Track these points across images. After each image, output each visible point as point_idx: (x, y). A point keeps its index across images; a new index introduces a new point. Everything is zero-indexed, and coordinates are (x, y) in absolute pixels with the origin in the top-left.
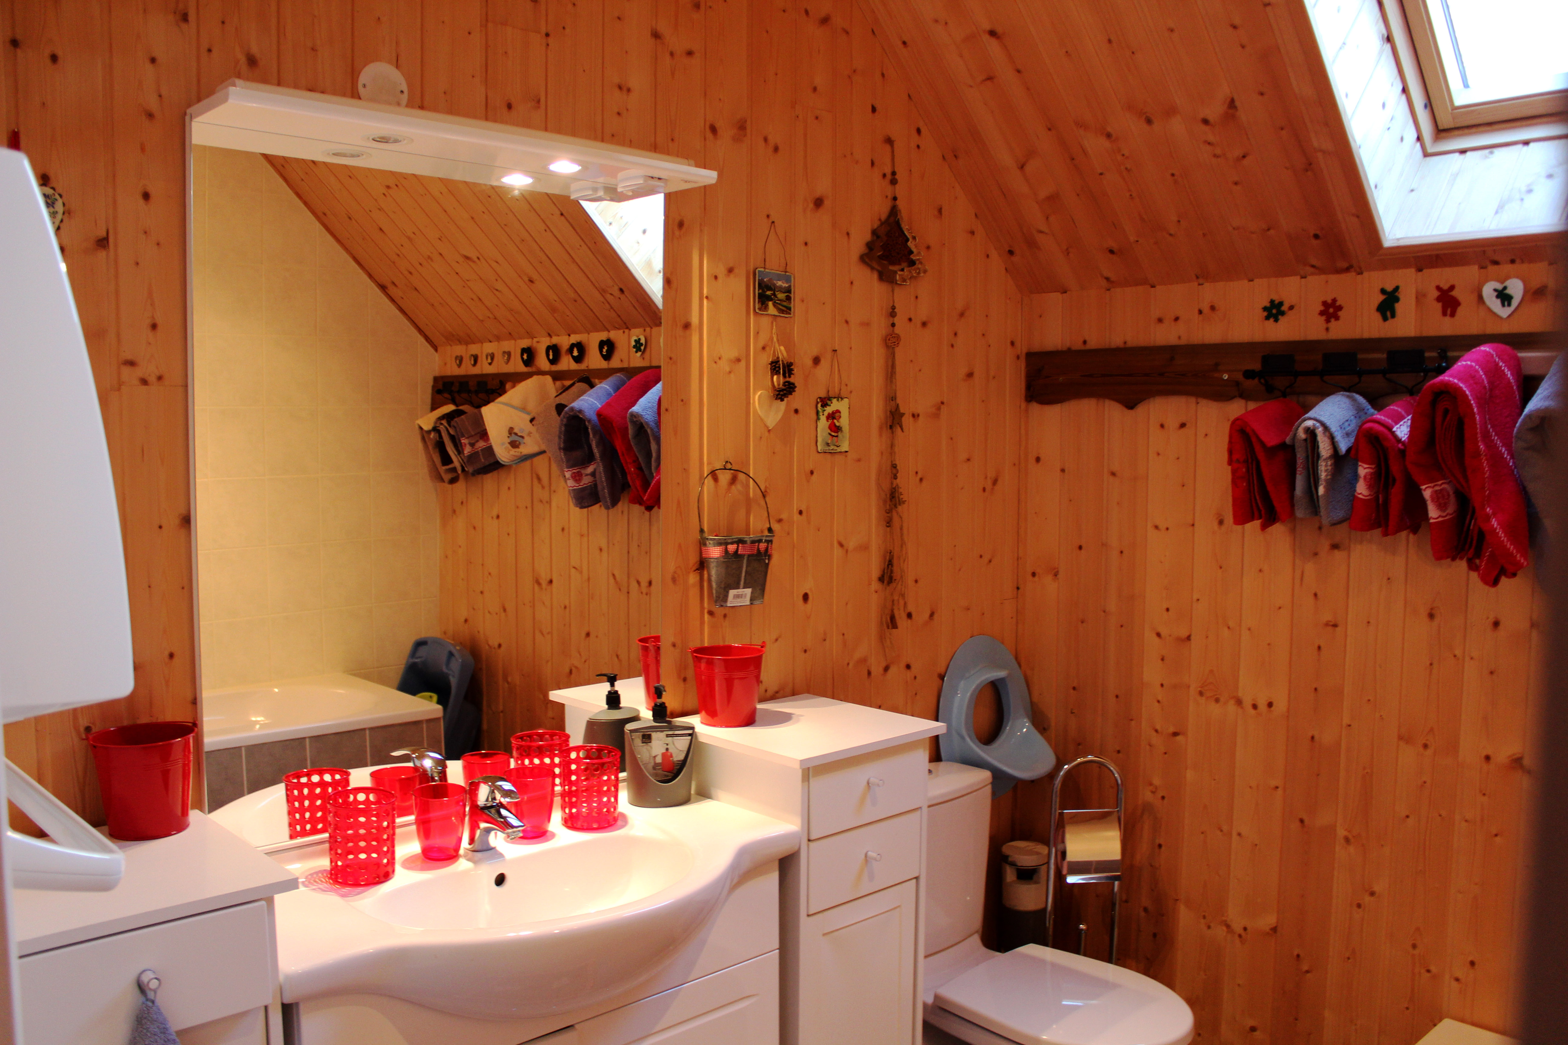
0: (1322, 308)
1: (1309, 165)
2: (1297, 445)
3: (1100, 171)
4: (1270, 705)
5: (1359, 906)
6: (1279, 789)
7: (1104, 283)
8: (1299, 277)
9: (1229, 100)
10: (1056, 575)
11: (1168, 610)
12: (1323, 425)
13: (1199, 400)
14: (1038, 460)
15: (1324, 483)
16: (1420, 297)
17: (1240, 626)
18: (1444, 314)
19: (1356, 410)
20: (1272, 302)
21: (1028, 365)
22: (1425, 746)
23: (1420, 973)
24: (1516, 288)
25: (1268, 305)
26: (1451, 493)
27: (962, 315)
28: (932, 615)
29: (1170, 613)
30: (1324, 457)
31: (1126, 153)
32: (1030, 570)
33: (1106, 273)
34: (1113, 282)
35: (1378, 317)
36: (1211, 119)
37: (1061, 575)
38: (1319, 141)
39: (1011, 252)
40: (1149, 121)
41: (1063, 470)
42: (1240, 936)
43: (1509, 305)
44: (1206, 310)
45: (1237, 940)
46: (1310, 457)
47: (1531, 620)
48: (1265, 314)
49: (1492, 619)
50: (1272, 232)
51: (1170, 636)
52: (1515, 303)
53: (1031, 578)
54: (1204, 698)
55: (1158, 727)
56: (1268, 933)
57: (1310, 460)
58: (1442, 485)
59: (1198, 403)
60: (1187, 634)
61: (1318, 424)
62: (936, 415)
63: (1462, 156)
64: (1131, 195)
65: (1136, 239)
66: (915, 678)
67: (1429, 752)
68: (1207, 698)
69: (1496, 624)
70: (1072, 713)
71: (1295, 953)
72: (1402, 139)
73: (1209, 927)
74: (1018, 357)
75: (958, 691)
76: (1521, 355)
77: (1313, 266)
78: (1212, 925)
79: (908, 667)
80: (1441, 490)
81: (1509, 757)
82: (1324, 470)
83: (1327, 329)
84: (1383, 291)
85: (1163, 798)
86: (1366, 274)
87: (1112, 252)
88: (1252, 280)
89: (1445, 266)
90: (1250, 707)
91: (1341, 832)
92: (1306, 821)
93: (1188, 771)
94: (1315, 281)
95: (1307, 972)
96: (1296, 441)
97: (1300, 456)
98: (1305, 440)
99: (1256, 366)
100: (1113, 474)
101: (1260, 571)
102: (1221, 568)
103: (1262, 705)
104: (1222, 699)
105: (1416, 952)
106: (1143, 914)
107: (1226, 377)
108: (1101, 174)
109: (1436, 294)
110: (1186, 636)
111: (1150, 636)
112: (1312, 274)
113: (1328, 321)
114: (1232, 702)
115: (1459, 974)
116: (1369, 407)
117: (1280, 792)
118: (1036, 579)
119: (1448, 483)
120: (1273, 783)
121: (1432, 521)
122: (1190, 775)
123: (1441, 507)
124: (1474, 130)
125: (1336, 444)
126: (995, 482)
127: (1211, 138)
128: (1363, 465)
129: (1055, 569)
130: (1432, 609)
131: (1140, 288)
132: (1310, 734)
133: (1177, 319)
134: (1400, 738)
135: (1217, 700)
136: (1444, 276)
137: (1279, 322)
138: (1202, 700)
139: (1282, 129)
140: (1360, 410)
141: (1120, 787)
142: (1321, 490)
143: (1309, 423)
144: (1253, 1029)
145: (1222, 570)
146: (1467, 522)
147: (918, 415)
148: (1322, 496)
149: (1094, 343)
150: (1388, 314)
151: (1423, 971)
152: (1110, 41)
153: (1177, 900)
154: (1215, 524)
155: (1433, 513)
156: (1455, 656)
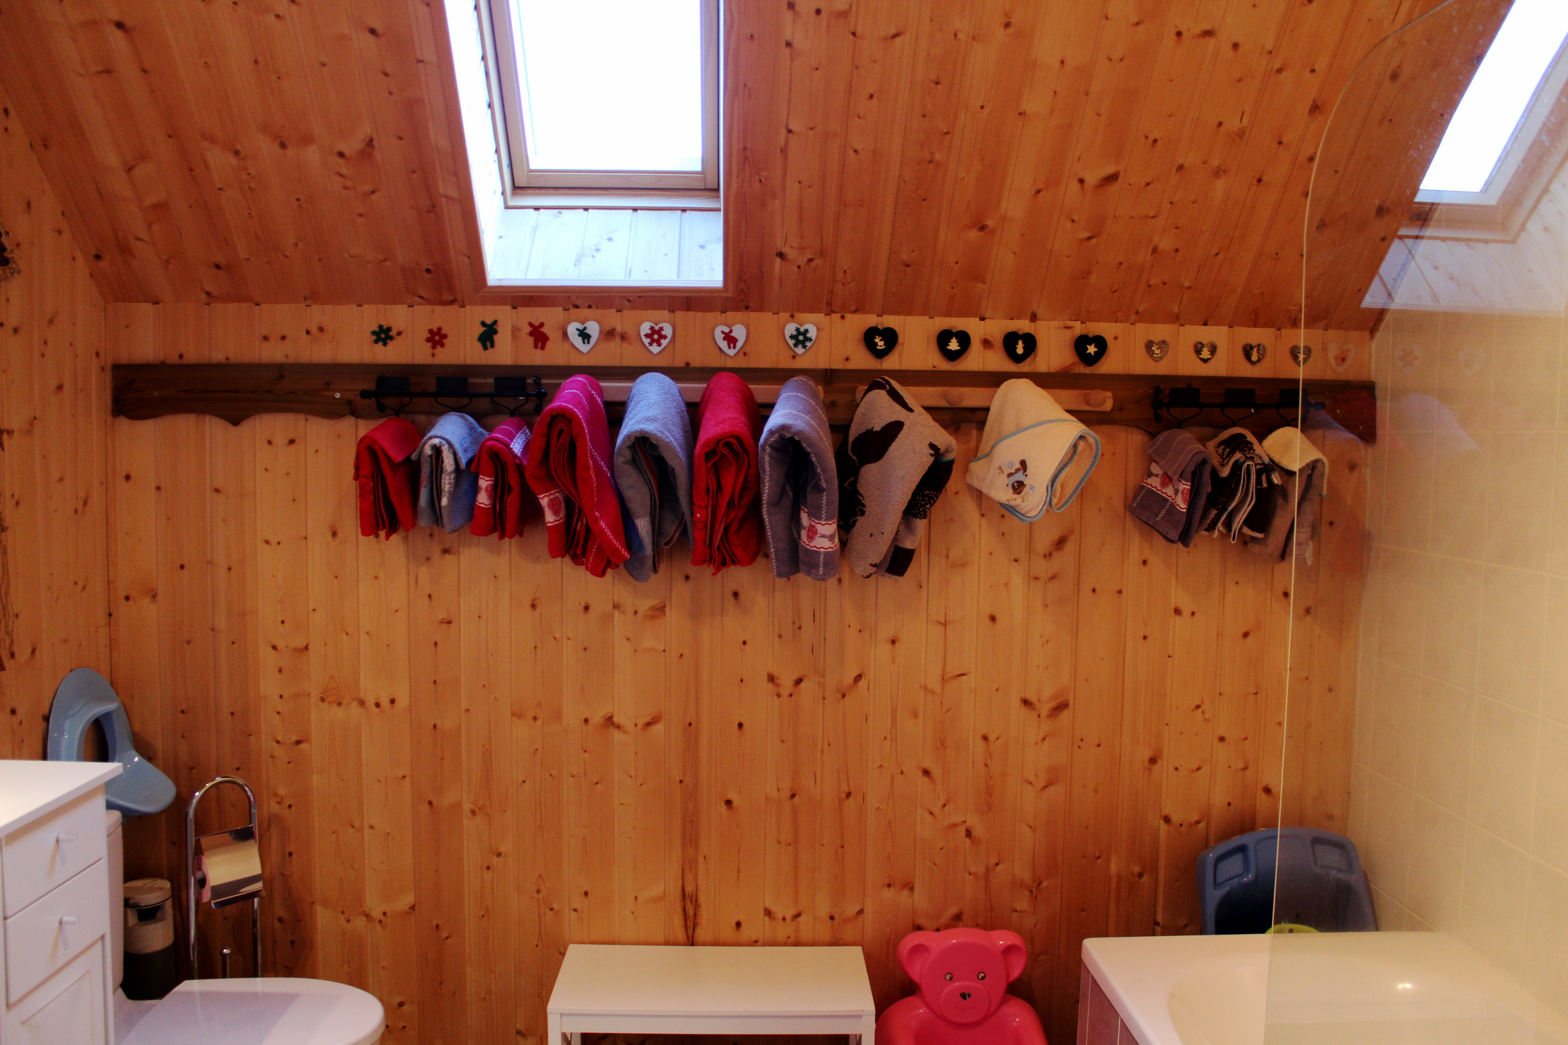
0: (429, 335)
1: (433, 208)
2: (423, 460)
3: (219, 186)
4: (393, 701)
5: (488, 868)
6: (407, 778)
7: (204, 297)
8: (406, 306)
9: (368, 139)
10: (154, 597)
11: (283, 622)
12: (448, 442)
13: (308, 417)
14: (128, 478)
15: (447, 495)
16: (515, 331)
17: (358, 631)
18: (536, 347)
19: (469, 428)
20: (381, 327)
21: (115, 377)
22: (535, 718)
23: (545, 913)
24: (593, 329)
25: (377, 330)
26: (561, 499)
27: (51, 321)
28: (33, 651)
29: (285, 625)
30: (449, 471)
31: (253, 172)
32: (122, 593)
33: (208, 288)
34: (214, 297)
35: (479, 346)
36: (347, 153)
37: (160, 598)
38: (445, 187)
39: (98, 257)
40: (283, 146)
41: (158, 488)
42: (380, 921)
43: (588, 343)
44: (314, 330)
45: (378, 926)
46: (434, 471)
47: (613, 602)
48: (374, 338)
49: (583, 605)
50: (388, 263)
51: (287, 647)
52: (593, 340)
53: (124, 602)
54: (326, 703)
55: (280, 738)
56: (407, 913)
57: (434, 474)
58: (556, 494)
59: (307, 420)
60: (304, 644)
61: (444, 442)
62: (29, 431)
63: (537, 212)
64: (250, 214)
65: (247, 257)
66: (21, 723)
67: (539, 722)
68: (330, 703)
69: (587, 608)
70: (183, 737)
71: (435, 924)
72: (495, 192)
73: (348, 921)
74: (103, 369)
75: (64, 732)
76: (602, 384)
77: (421, 297)
78: (351, 918)
79: (13, 712)
80: (555, 498)
81: (603, 717)
82: (447, 483)
83: (433, 355)
84: (483, 324)
85: (290, 806)
86: (468, 307)
87: (218, 267)
88: (361, 306)
89: (536, 306)
90: (374, 707)
91: (467, 807)
92: (435, 803)
93: (315, 776)
94: (422, 310)
95: (447, 938)
96: (422, 457)
97: (425, 470)
98: (431, 456)
99: (370, 386)
100: (217, 491)
101: (376, 577)
102: (336, 577)
103: (385, 703)
104: (344, 702)
105: (541, 896)
106: (277, 924)
107: (338, 395)
108: (220, 189)
109: (529, 329)
110: (304, 646)
111: (265, 652)
112: (420, 304)
113: (434, 347)
114: (355, 703)
115: (576, 906)
116: (478, 426)
117: (408, 780)
118: (131, 602)
119: (559, 492)
120: (401, 774)
121: (549, 525)
122: (316, 779)
123: (556, 512)
124: (543, 191)
125: (458, 459)
126: (85, 503)
127: (344, 171)
128: (485, 478)
129: (153, 591)
130: (534, 600)
131: (244, 305)
132: (432, 724)
133: (283, 338)
134: (513, 714)
135: (340, 704)
136: (537, 315)
137: (388, 346)
138: (325, 706)
139: (414, 172)
140: (471, 428)
141: (253, 804)
142: (445, 501)
143: (436, 441)
144: (401, 1004)
145: (337, 579)
146: (574, 523)
147: (13, 432)
148: (446, 506)
149: (191, 357)
150: (488, 344)
151: (547, 911)
152: (256, 62)
153: (313, 902)
154: (329, 535)
155: (550, 517)
156: (555, 638)
